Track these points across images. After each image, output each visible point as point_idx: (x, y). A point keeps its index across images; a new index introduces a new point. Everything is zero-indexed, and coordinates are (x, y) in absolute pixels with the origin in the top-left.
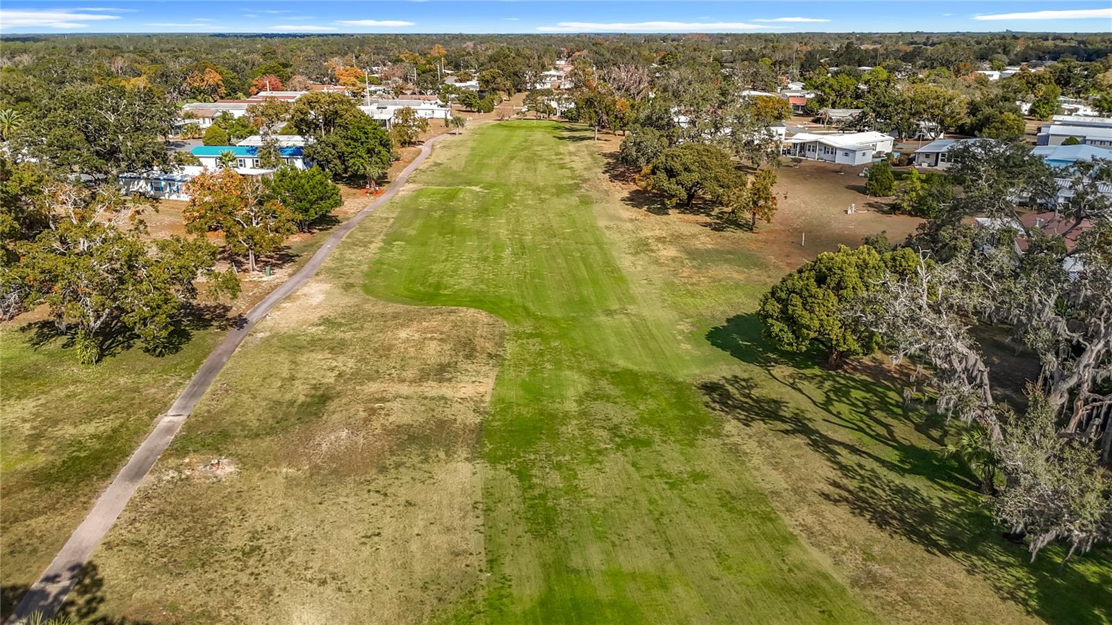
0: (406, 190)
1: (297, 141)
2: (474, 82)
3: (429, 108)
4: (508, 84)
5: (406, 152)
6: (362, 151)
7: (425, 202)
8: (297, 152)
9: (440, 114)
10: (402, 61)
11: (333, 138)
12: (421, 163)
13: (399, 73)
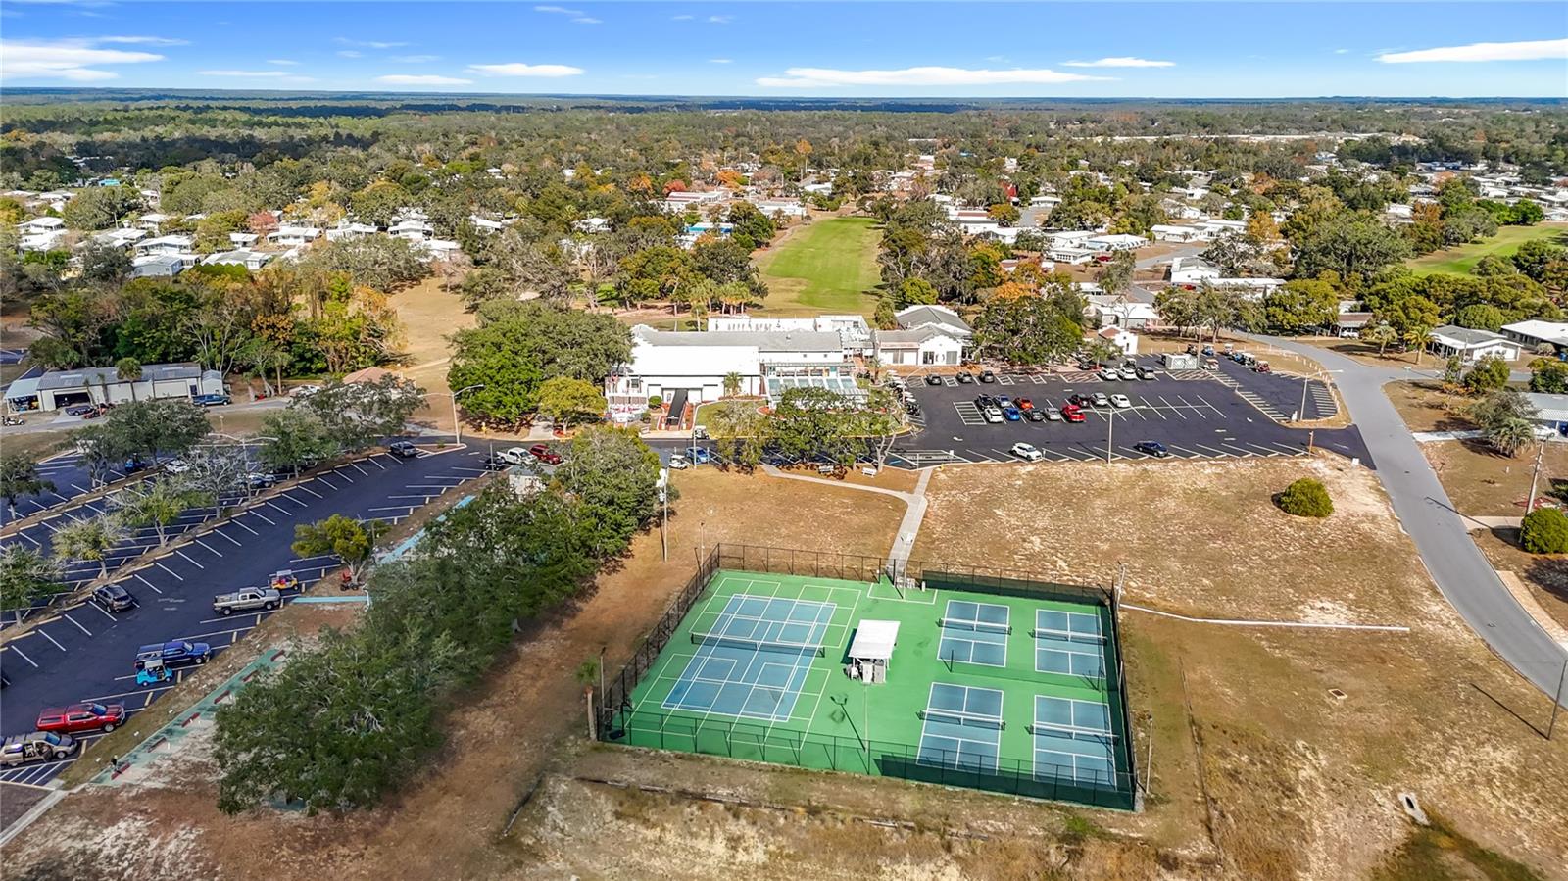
0: (779, 249)
1: (730, 226)
2: (828, 185)
3: (792, 208)
4: (854, 187)
5: (779, 233)
6: (761, 230)
7: (787, 254)
8: (728, 231)
9: (799, 211)
10: (770, 163)
11: (748, 224)
12: (785, 238)
13: (768, 176)
